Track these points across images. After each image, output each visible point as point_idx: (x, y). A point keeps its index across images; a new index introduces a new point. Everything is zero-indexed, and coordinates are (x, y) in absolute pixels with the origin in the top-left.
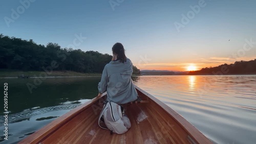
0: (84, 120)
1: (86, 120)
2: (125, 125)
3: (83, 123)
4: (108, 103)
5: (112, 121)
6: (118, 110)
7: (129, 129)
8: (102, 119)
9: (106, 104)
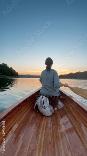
0: (26, 106)
1: (28, 105)
2: (51, 111)
3: (26, 107)
4: (41, 97)
5: (43, 107)
6: (47, 101)
7: (53, 114)
8: (37, 106)
9: (39, 96)
